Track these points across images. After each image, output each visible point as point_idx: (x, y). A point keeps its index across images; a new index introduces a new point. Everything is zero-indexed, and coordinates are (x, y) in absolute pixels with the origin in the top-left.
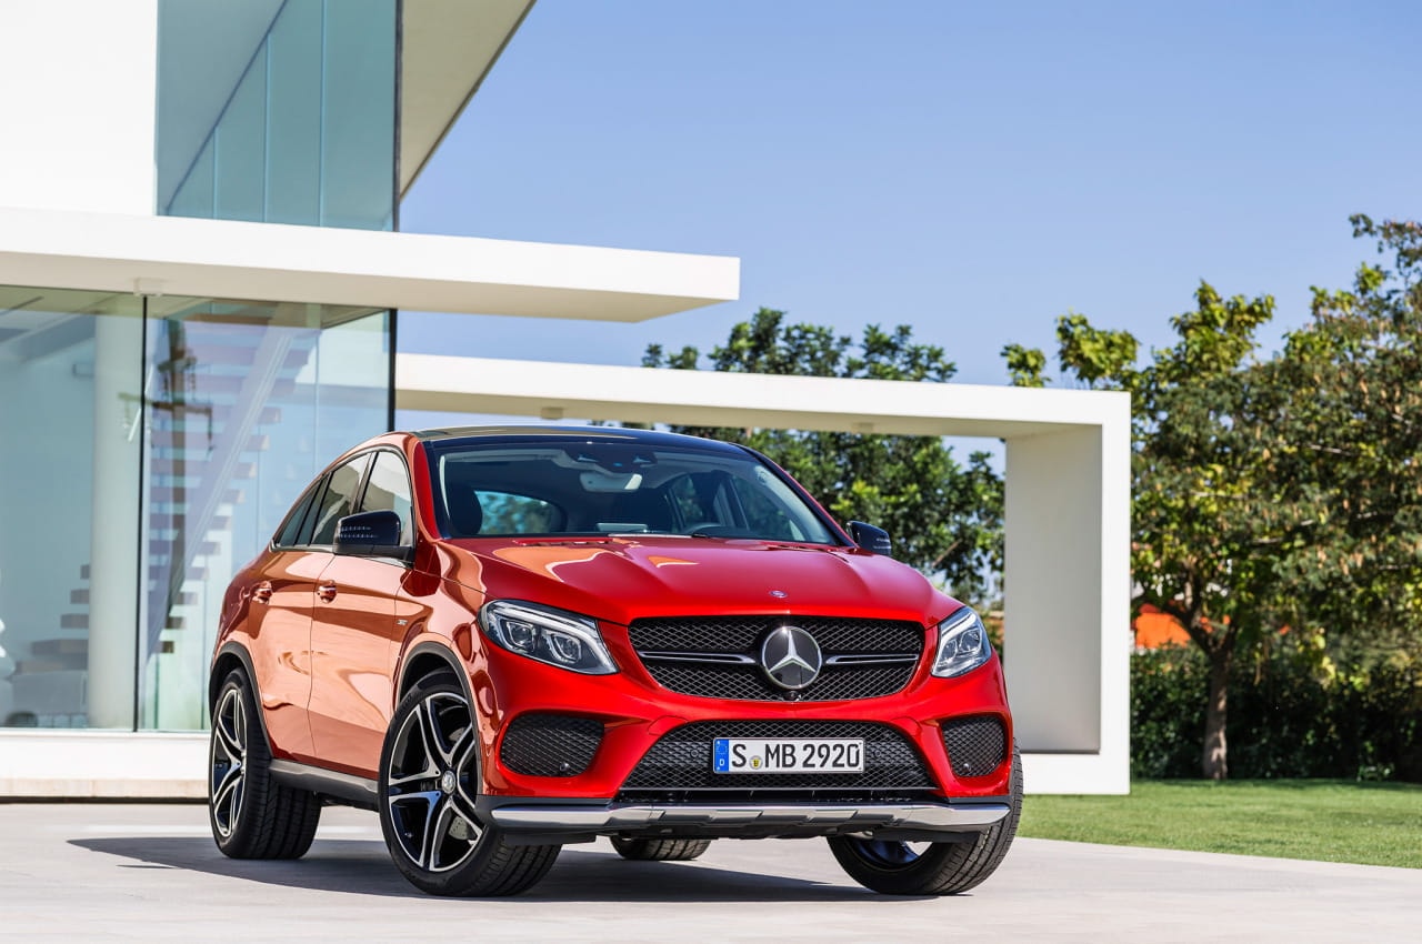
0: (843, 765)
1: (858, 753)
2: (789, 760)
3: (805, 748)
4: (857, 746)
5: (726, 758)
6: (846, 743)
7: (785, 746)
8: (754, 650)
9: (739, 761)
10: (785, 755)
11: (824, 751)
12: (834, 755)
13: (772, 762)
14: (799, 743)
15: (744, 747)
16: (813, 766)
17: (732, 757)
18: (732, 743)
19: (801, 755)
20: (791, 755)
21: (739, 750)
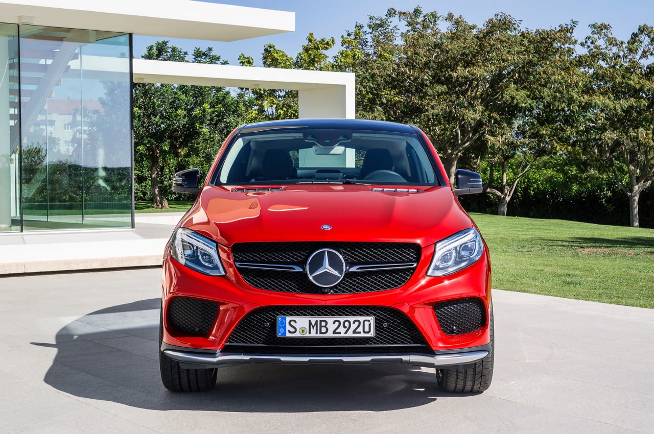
0: (360, 333)
1: (370, 325)
2: (324, 330)
3: (334, 322)
4: (369, 321)
5: (285, 328)
6: (361, 319)
7: (321, 321)
8: (302, 264)
9: (293, 330)
10: (321, 327)
11: (347, 324)
12: (353, 326)
13: (313, 331)
14: (330, 320)
15: (295, 322)
16: (340, 333)
17: (288, 328)
18: (288, 319)
19: (332, 327)
20: (325, 326)
21: (292, 323)
